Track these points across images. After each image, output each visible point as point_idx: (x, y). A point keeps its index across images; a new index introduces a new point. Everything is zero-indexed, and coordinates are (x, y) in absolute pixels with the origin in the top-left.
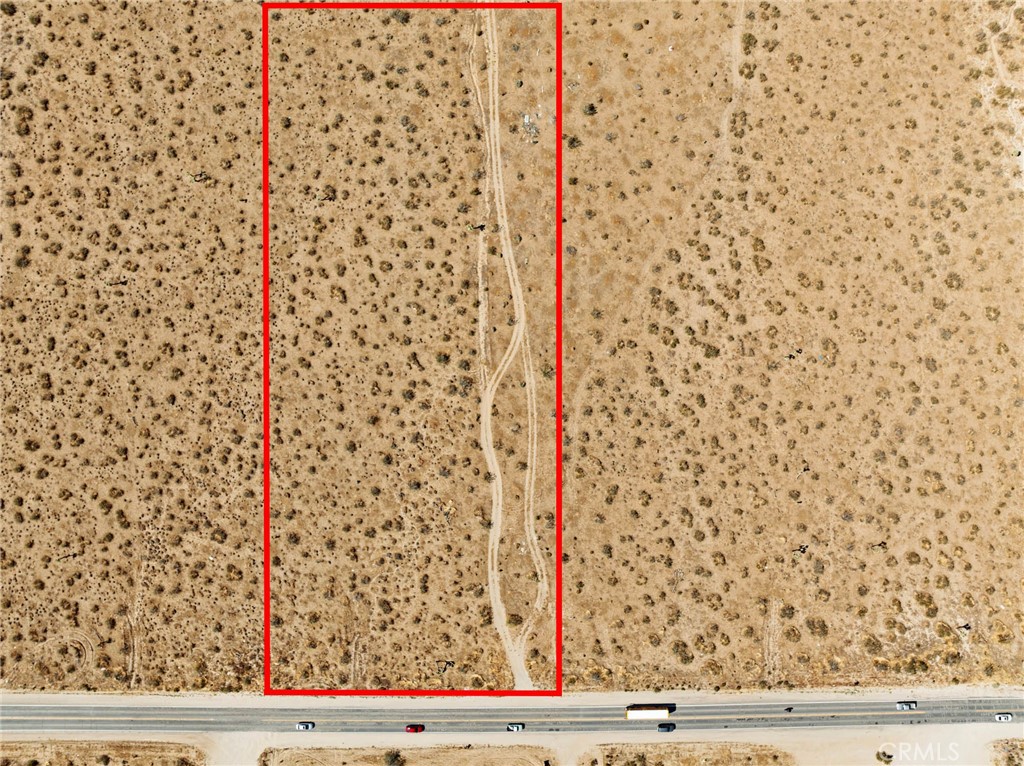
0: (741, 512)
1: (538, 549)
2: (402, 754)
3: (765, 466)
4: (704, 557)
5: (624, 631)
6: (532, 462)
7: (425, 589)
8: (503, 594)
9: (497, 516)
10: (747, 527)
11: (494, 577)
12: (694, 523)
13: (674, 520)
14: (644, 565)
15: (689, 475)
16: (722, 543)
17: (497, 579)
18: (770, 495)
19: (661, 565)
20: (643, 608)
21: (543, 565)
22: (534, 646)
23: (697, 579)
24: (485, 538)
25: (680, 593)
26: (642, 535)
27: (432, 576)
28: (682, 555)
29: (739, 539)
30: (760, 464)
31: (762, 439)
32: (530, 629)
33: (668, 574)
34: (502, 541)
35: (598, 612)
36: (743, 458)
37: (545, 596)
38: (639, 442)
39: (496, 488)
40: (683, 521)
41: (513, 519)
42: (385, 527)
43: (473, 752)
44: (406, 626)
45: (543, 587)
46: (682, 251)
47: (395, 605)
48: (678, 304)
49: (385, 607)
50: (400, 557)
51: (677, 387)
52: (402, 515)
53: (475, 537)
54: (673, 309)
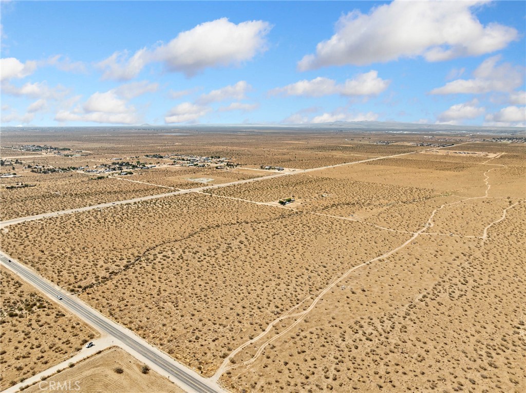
0: (351, 379)
1: (261, 351)
2: (150, 371)
3: (371, 373)
4: (324, 383)
5: (269, 386)
6: (281, 334)
7: (214, 341)
8: (237, 354)
9: (256, 339)
10: (350, 385)
11: (239, 349)
12: (328, 373)
13: (320, 369)
14: (297, 373)
15: (337, 361)
16: (335, 384)
17: (239, 350)
18: (368, 382)
19: (304, 377)
20: (284, 384)
21: (258, 356)
22: (231, 372)
23: (314, 387)
24: (247, 341)
25: (304, 388)
26: (303, 366)
27: (220, 340)
28: (314, 378)
29: (343, 386)
30: (369, 372)
31: (375, 366)
32: (235, 367)
33: (305, 381)
34: (251, 344)
35: (265, 376)
36: (364, 367)
37: (251, 362)
38: (324, 346)
39: (263, 334)
40: (323, 370)
41: (261, 341)
42: (220, 325)
43: (173, 385)
44: (197, 345)
45: (253, 360)
46: (374, 319)
47: (200, 340)
48: (365, 327)
49: (197, 338)
50: (216, 331)
51: (349, 341)
52: (228, 325)
53: (244, 339)
54: (361, 327)
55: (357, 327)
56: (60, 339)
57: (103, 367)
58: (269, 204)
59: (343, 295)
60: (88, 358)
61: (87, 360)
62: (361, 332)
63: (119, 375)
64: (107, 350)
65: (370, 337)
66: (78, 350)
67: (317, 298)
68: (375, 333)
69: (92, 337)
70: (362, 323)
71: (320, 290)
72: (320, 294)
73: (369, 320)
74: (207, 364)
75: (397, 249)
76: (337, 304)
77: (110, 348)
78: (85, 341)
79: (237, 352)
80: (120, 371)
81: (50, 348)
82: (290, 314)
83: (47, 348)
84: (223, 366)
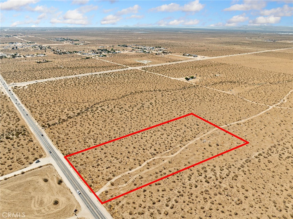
0: (183, 210)
1: (133, 179)
2: (62, 183)
3: (199, 207)
4: (163, 209)
5: (128, 205)
6: (150, 169)
7: (107, 168)
8: (117, 179)
9: (133, 170)
10: (181, 214)
11: (120, 176)
12: (169, 202)
13: (165, 198)
14: (149, 199)
15: (178, 194)
16: (171, 211)
17: (120, 177)
18: (194, 213)
19: (152, 202)
20: (137, 205)
21: (130, 182)
22: (109, 191)
23: (156, 211)
24: (127, 171)
25: (149, 211)
26: (155, 195)
27: (111, 168)
28: (159, 205)
29: (176, 214)
30: (198, 206)
31: (204, 202)
32: (112, 188)
33: (151, 205)
34: (129, 173)
35: (128, 198)
36: (195, 202)
37: (123, 186)
38: (174, 182)
39: (139, 168)
40: (167, 200)
41: (135, 173)
42: (115, 158)
43: (71, 194)
44: (96, 170)
45: (125, 185)
46: (217, 167)
47: (99, 166)
48: (208, 172)
49: (98, 165)
50: (111, 162)
51: (193, 181)
52: (120, 159)
53: (125, 170)
54: (206, 171)
55: (202, 171)
56: (24, 156)
57: (38, 177)
58: (178, 79)
59: (202, 146)
60: (33, 169)
61: (33, 171)
62: (203, 175)
63: (45, 183)
64: (45, 166)
65: (209, 180)
66: (31, 163)
67: (184, 146)
68: (213, 177)
69: (41, 156)
70: (207, 169)
71: (188, 141)
72: (187, 144)
73: (213, 168)
74: (96, 183)
75: (253, 117)
76: (195, 152)
77: (47, 165)
78: (36, 159)
79: (118, 178)
80: (46, 181)
81: (17, 160)
82: (162, 156)
83: (15, 161)
84: (105, 186)
